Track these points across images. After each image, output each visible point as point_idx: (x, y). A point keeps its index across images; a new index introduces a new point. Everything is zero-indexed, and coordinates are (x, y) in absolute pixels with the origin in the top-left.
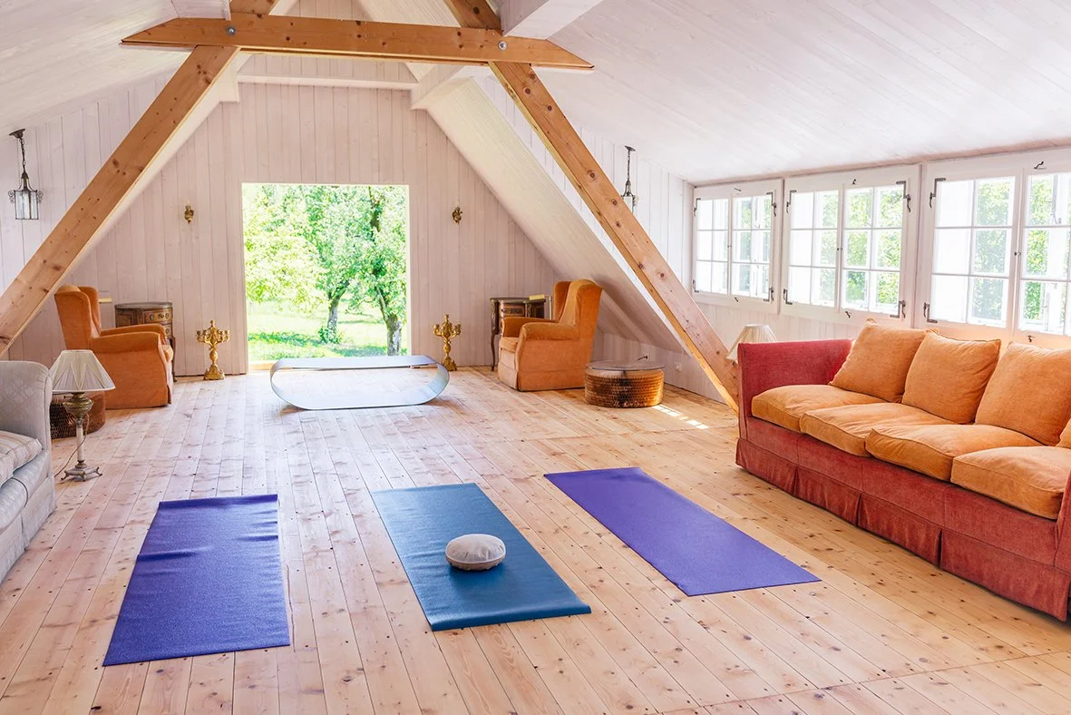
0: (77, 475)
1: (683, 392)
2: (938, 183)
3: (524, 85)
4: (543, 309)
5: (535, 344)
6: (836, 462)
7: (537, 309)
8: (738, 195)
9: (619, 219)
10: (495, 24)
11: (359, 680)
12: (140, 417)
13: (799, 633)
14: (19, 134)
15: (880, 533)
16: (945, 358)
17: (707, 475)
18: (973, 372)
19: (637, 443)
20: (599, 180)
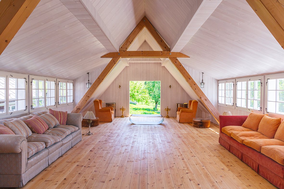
0: (88, 134)
1: (216, 125)
2: (268, 80)
3: (175, 61)
4: (187, 106)
5: (183, 113)
6: (237, 145)
7: (186, 106)
8: (227, 82)
9: (196, 88)
10: (169, 50)
11: (113, 181)
12: (105, 124)
13: (212, 185)
14: (88, 73)
15: (246, 163)
16: (268, 121)
17: (211, 145)
18: (274, 125)
19: (199, 136)
20: (191, 80)
